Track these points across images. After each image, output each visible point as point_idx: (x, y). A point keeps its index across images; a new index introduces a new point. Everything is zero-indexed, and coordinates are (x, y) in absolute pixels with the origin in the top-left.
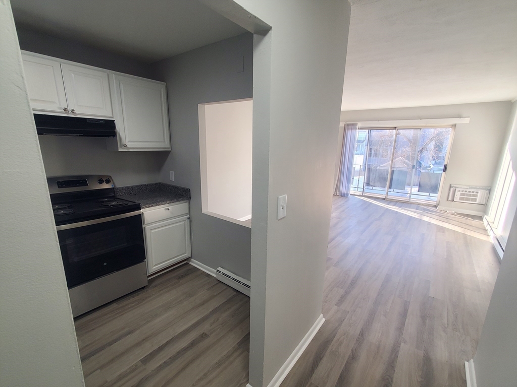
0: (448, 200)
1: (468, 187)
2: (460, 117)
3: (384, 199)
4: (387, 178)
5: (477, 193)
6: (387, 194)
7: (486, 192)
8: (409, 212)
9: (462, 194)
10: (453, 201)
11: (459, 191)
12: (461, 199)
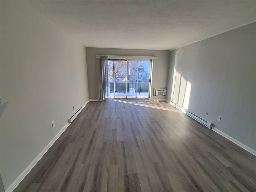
0: (153, 95)
1: (160, 89)
2: (154, 56)
3: (126, 99)
4: (126, 87)
5: (163, 91)
6: (127, 96)
7: (166, 90)
8: (141, 104)
9: (159, 92)
10: (155, 95)
11: (157, 91)
12: (158, 94)
